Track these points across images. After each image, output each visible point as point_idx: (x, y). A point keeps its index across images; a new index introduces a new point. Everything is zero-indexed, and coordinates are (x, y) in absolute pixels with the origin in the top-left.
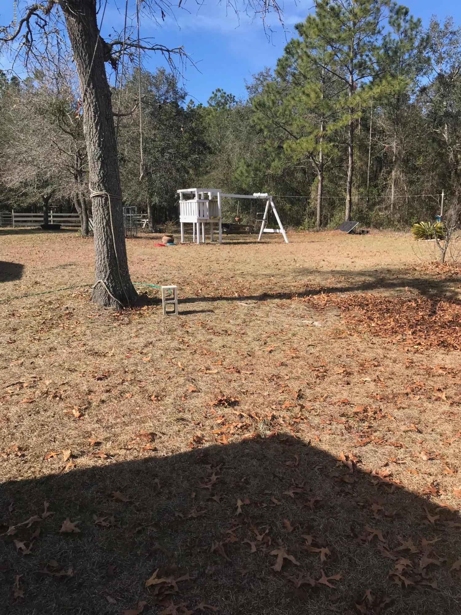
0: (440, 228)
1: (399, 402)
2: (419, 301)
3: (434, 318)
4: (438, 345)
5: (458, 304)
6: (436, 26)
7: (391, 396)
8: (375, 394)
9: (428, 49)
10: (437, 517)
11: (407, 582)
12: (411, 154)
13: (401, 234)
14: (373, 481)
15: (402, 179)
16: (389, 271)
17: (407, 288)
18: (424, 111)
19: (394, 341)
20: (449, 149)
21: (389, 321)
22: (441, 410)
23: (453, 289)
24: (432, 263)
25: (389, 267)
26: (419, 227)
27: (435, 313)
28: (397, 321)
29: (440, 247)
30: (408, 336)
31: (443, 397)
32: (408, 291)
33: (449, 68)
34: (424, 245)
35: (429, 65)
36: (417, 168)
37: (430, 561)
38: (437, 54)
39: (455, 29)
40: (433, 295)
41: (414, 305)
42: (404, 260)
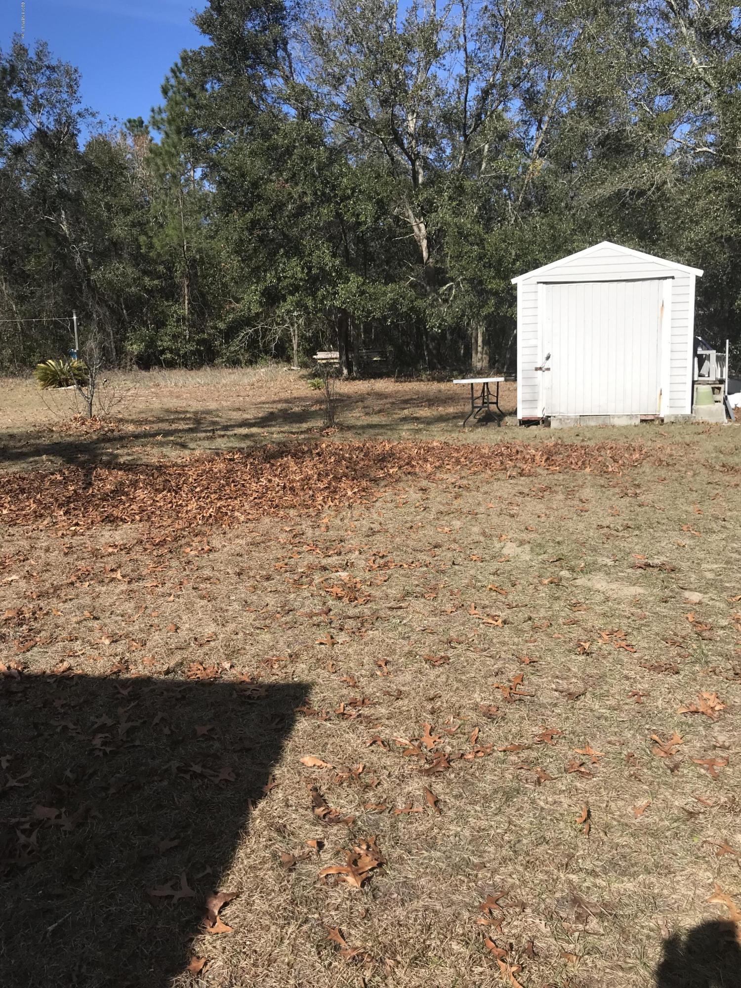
0: (79, 369)
1: (62, 595)
2: (66, 473)
3: (90, 492)
4: (102, 521)
5: (120, 469)
6: (22, 52)
7: (51, 591)
8: (28, 593)
9: (15, 87)
10: (129, 689)
11: (108, 750)
12: (14, 252)
13: (18, 382)
14: (48, 680)
15: (6, 292)
16: (12, 436)
17: (44, 457)
18: (25, 186)
19: (41, 527)
20: (73, 248)
21: (27, 504)
22: (117, 591)
23: (110, 450)
24: (75, 419)
25: (10, 430)
26: (46, 369)
27: (90, 484)
28: (40, 502)
29: (83, 395)
30: (59, 518)
31: (119, 576)
32: (47, 460)
33: (53, 123)
34: (57, 395)
35: (21, 114)
36: (28, 276)
37: (130, 724)
38: (31, 98)
39: (54, 63)
40: (84, 462)
41: (59, 477)
42: (31, 420)
